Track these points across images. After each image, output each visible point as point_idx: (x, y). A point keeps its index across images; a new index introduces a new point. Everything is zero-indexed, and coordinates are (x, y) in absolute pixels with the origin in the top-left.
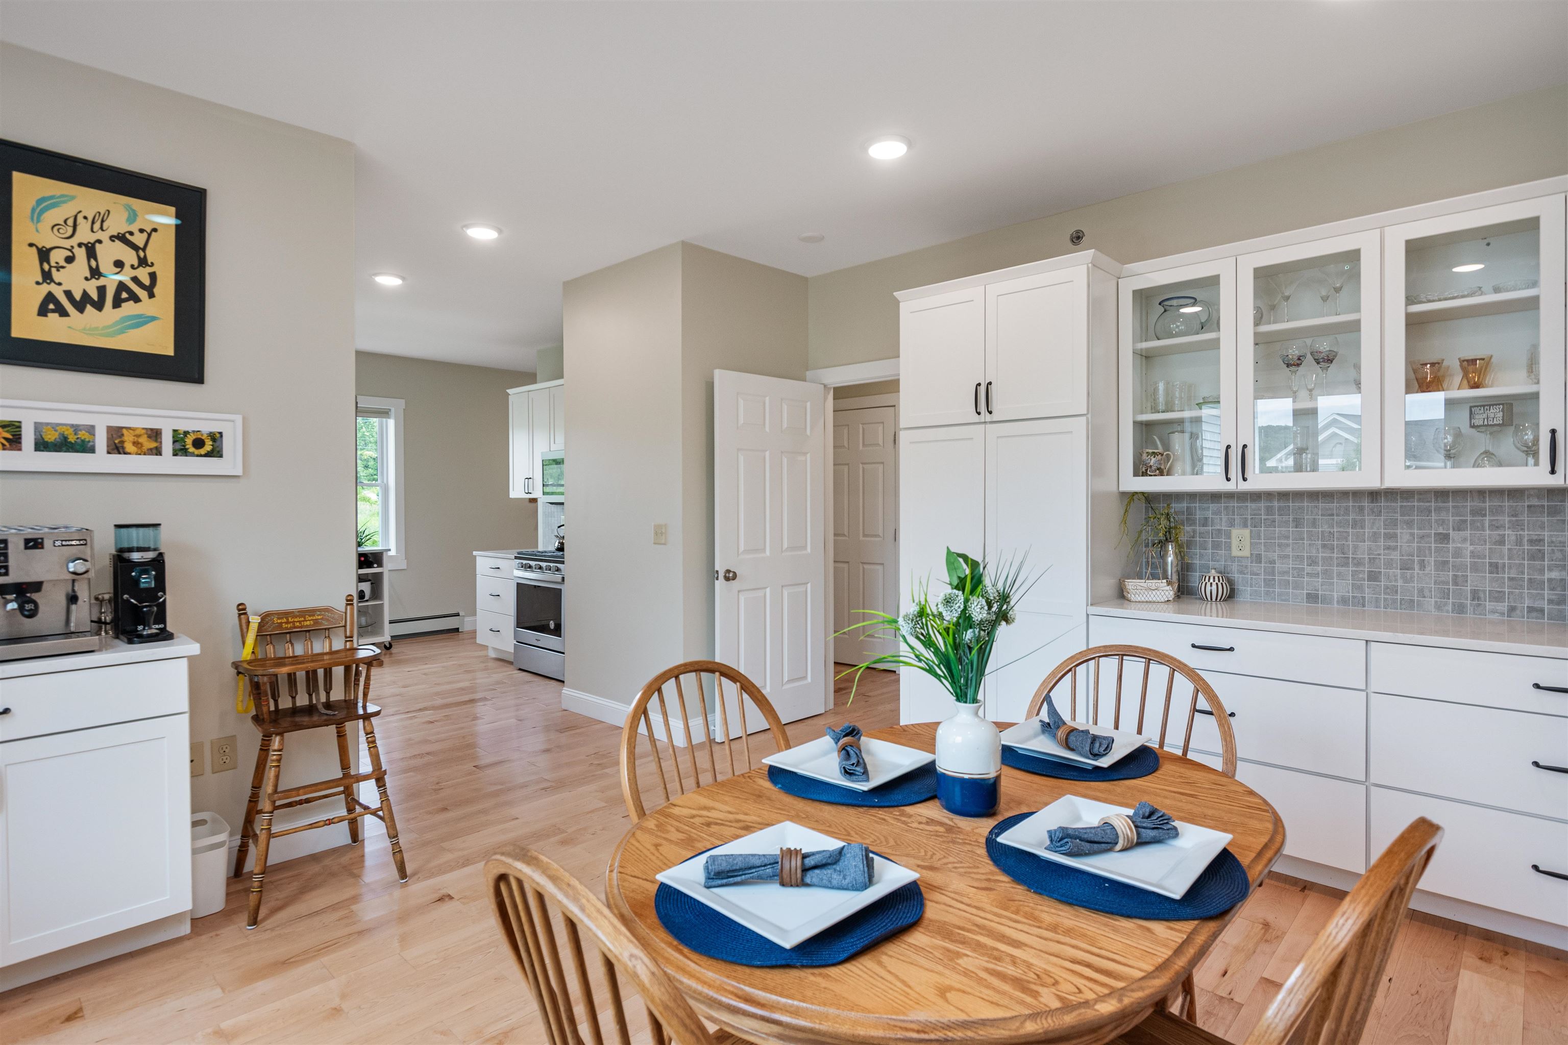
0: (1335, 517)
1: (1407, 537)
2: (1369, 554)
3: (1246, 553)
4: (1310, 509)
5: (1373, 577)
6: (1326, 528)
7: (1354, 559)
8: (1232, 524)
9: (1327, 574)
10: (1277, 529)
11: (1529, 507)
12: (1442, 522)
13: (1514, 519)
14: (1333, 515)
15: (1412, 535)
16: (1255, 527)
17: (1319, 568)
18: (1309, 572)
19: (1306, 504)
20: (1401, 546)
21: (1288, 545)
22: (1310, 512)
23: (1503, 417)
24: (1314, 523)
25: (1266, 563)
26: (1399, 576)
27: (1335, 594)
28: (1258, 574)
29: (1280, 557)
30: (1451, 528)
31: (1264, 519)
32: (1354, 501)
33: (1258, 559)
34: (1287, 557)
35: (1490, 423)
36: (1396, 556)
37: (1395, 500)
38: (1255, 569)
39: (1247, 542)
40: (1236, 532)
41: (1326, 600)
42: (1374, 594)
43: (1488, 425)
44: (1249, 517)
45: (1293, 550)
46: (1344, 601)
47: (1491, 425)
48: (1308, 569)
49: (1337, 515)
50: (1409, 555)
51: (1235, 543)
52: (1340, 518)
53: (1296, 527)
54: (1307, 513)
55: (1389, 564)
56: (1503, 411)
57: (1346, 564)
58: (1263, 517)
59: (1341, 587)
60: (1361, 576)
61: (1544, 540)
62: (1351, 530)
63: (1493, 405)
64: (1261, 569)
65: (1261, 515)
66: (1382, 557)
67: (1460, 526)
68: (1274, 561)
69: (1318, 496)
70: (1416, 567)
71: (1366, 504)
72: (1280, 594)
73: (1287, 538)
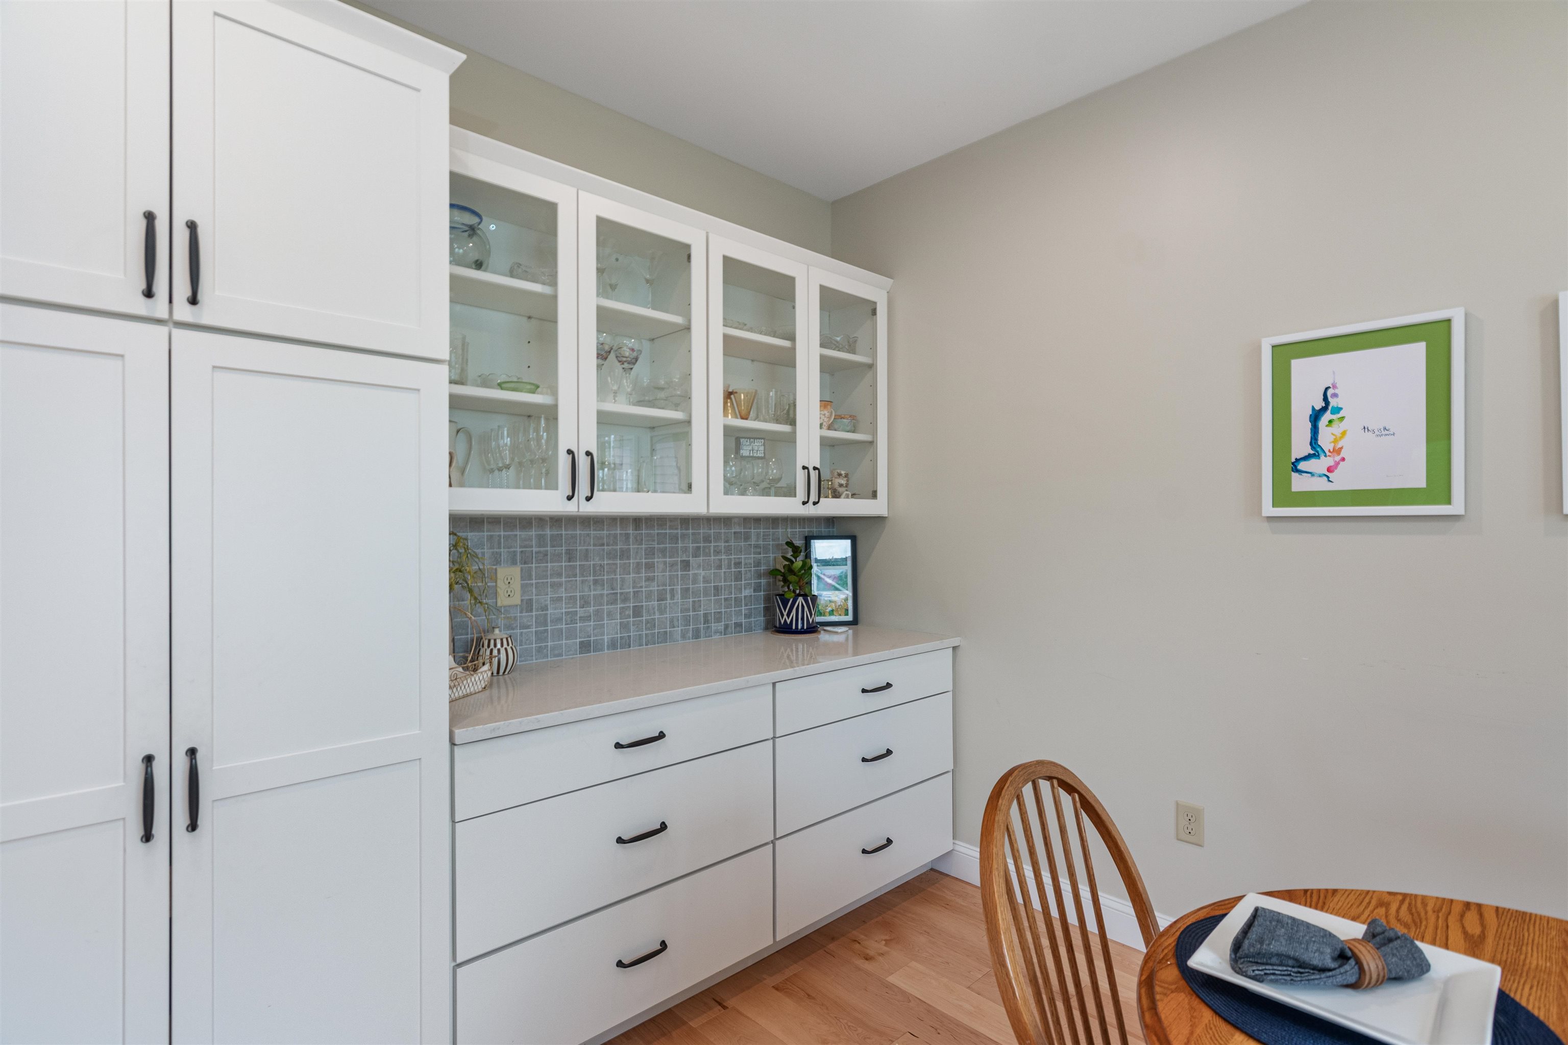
0: (605, 547)
1: (661, 566)
2: (633, 588)
3: (516, 600)
4: (582, 538)
5: (637, 612)
6: (598, 561)
7: (621, 594)
8: (497, 561)
9: (598, 614)
10: (549, 564)
11: (735, 533)
12: (685, 550)
13: (727, 544)
14: (603, 545)
15: (665, 563)
16: (525, 563)
17: (591, 609)
18: (582, 615)
19: (578, 532)
20: (658, 576)
21: (560, 584)
22: (582, 542)
23: (764, 450)
24: (586, 556)
25: (537, 610)
26: (656, 608)
27: (606, 637)
28: (528, 627)
29: (552, 600)
30: (691, 556)
31: (536, 553)
32: (622, 529)
33: (528, 605)
34: (560, 599)
35: (755, 455)
36: (654, 588)
37: (652, 527)
38: (525, 620)
39: (517, 585)
40: (503, 572)
41: (598, 647)
42: (637, 631)
43: (752, 457)
44: (519, 550)
45: (566, 589)
46: (613, 645)
47: (755, 457)
48: (581, 612)
49: (608, 545)
50: (663, 586)
51: (501, 585)
52: (610, 547)
53: (569, 562)
54: (580, 543)
55: (649, 597)
56: (764, 445)
57: (614, 602)
58: (534, 549)
59: (610, 630)
60: (627, 613)
61: (741, 563)
62: (618, 562)
63: (757, 438)
64: (532, 619)
65: (532, 547)
66: (644, 589)
67: (697, 553)
68: (546, 606)
69: (589, 522)
70: (668, 596)
71: (631, 532)
72: (553, 649)
73: (560, 575)
